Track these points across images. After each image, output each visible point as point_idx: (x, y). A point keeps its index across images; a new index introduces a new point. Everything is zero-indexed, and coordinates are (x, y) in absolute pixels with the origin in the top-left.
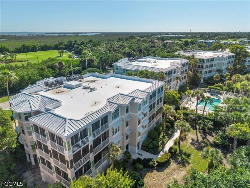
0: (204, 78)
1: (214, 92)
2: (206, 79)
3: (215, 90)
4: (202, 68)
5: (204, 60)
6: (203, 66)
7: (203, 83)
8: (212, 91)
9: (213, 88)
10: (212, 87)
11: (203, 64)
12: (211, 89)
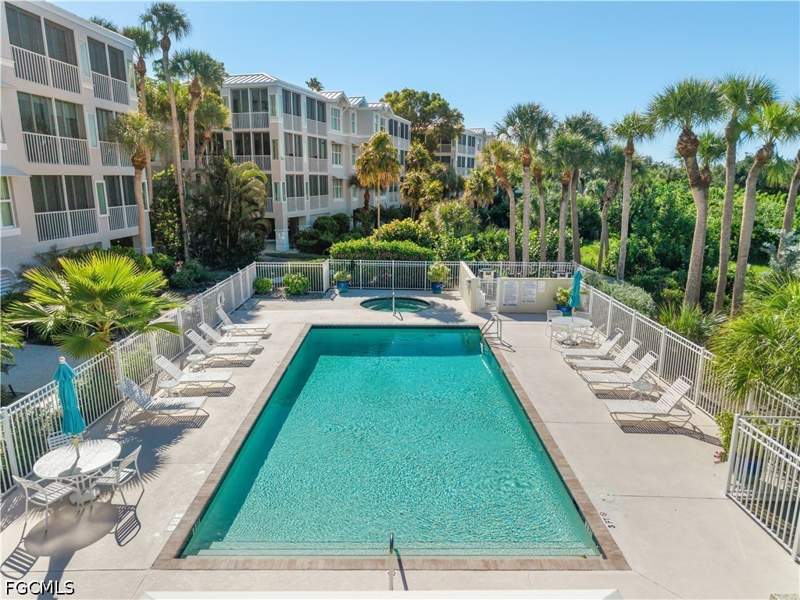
0: (293, 223)
1: (383, 284)
2: (304, 227)
3: (384, 263)
4: (267, 152)
5: (265, 91)
6: (267, 135)
7: (295, 251)
8: (370, 271)
9: (368, 253)
10: (362, 242)
11: (267, 124)
12: (361, 263)
